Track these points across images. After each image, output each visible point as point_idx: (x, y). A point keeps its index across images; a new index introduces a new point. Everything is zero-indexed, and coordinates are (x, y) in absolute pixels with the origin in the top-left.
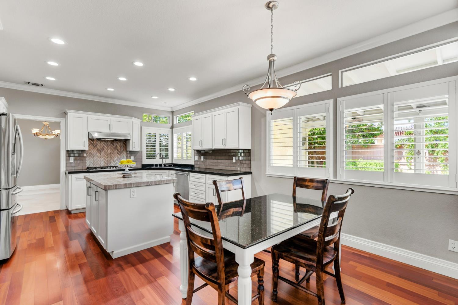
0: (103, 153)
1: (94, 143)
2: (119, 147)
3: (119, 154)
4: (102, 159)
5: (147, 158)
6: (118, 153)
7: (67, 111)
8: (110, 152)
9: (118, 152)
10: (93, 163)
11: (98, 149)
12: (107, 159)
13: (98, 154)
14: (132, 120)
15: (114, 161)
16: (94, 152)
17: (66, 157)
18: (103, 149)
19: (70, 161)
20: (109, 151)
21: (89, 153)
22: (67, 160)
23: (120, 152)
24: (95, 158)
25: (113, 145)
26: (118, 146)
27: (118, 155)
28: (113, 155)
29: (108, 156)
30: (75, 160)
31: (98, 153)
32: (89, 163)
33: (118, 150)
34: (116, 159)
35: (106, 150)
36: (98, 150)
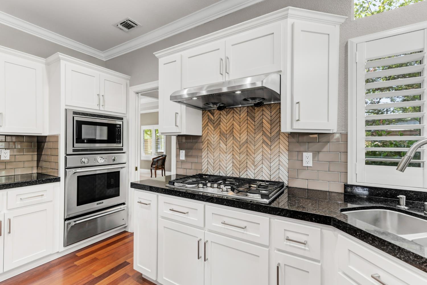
0: (230, 142)
1: (215, 118)
2: (267, 125)
3: (267, 145)
4: (229, 156)
5: (367, 163)
6: (264, 142)
7: (156, 55)
8: (244, 140)
9: (265, 138)
10: (213, 164)
11: (222, 132)
12: (239, 159)
13: (222, 145)
14: (290, 21)
15: (256, 164)
16: (214, 137)
17: (177, 149)
18: (232, 131)
19: (181, 159)
20: (244, 137)
21: (207, 142)
22: (178, 155)
23: (270, 139)
24: (216, 154)
25: (253, 118)
26: (264, 121)
27: (264, 146)
28: (253, 146)
29: (241, 150)
30: (186, 156)
31: (221, 142)
32: (206, 163)
33: (264, 134)
34: (259, 158)
35: (236, 134)
36: (221, 134)
